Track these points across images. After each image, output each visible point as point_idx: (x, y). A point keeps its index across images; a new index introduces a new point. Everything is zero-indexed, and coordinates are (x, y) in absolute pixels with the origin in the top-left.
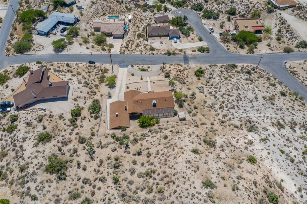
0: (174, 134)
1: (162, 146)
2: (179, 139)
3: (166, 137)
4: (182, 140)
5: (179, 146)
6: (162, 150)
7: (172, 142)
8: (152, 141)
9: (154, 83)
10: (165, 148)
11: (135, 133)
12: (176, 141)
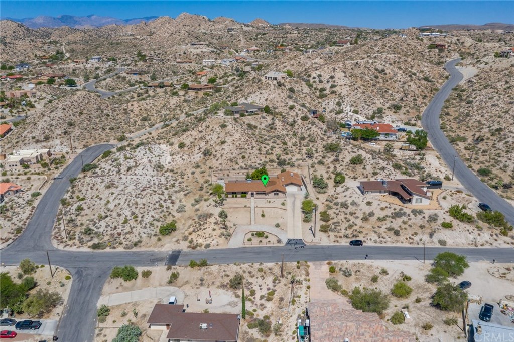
0: (235, 160)
1: (248, 151)
2: (233, 153)
3: (244, 157)
4: (231, 150)
5: (235, 146)
6: (249, 148)
7: (239, 152)
8: (257, 159)
9: (245, 206)
10: (246, 149)
11: (272, 167)
12: (236, 151)
